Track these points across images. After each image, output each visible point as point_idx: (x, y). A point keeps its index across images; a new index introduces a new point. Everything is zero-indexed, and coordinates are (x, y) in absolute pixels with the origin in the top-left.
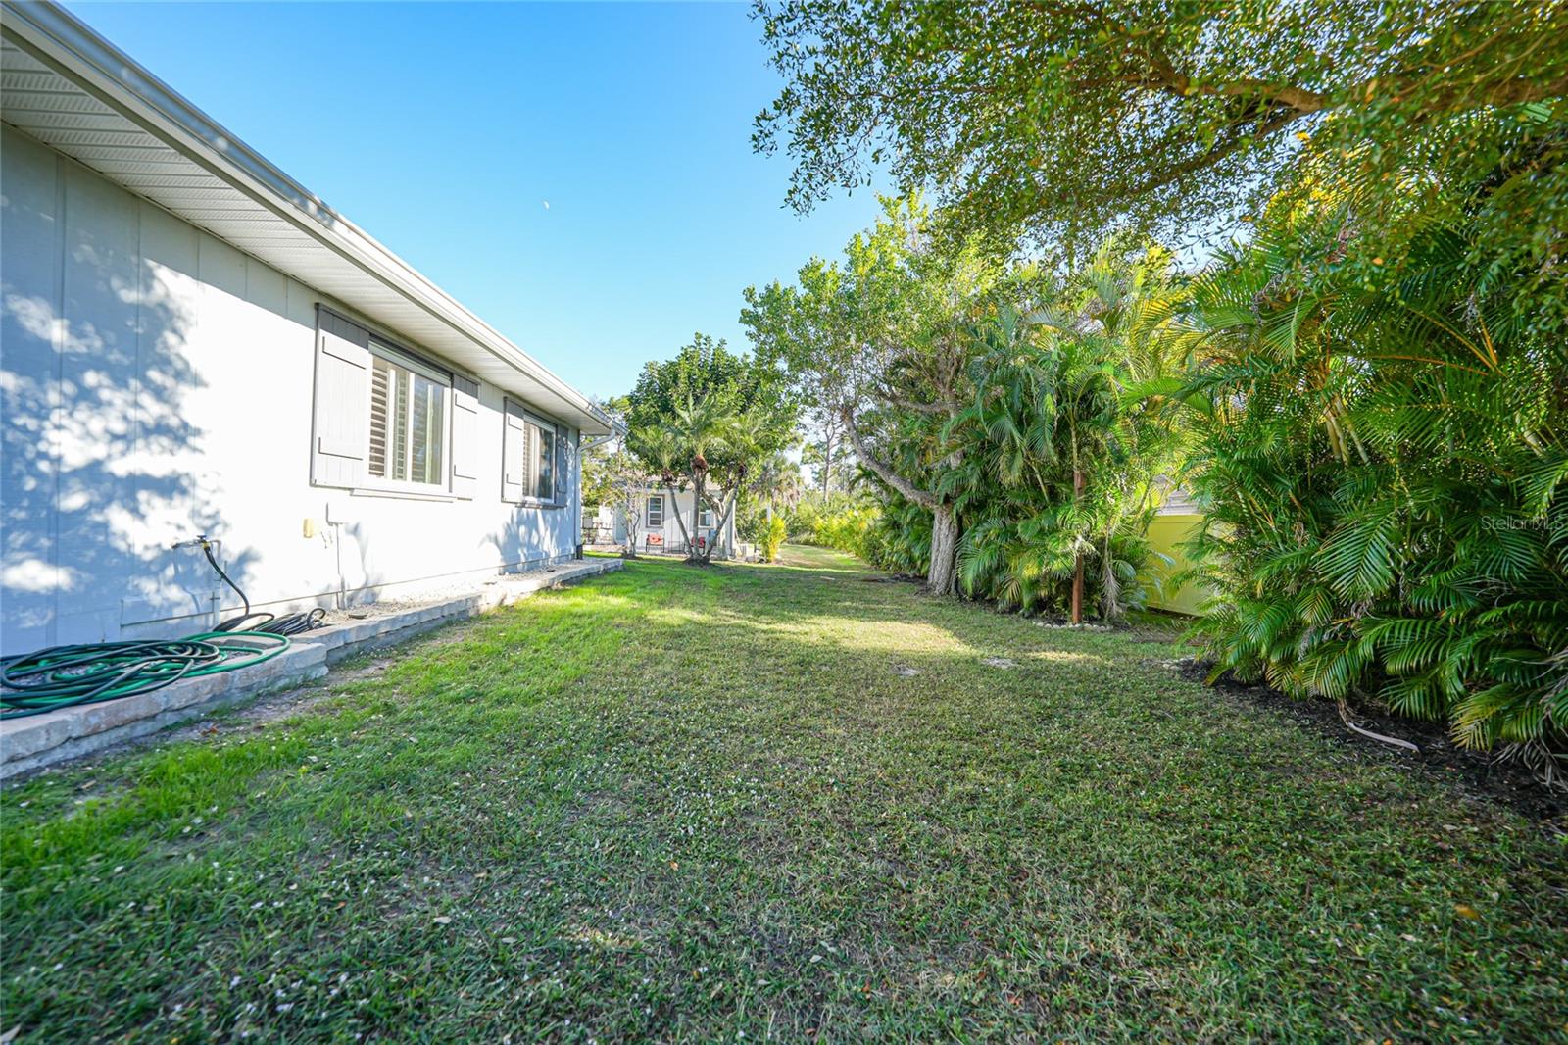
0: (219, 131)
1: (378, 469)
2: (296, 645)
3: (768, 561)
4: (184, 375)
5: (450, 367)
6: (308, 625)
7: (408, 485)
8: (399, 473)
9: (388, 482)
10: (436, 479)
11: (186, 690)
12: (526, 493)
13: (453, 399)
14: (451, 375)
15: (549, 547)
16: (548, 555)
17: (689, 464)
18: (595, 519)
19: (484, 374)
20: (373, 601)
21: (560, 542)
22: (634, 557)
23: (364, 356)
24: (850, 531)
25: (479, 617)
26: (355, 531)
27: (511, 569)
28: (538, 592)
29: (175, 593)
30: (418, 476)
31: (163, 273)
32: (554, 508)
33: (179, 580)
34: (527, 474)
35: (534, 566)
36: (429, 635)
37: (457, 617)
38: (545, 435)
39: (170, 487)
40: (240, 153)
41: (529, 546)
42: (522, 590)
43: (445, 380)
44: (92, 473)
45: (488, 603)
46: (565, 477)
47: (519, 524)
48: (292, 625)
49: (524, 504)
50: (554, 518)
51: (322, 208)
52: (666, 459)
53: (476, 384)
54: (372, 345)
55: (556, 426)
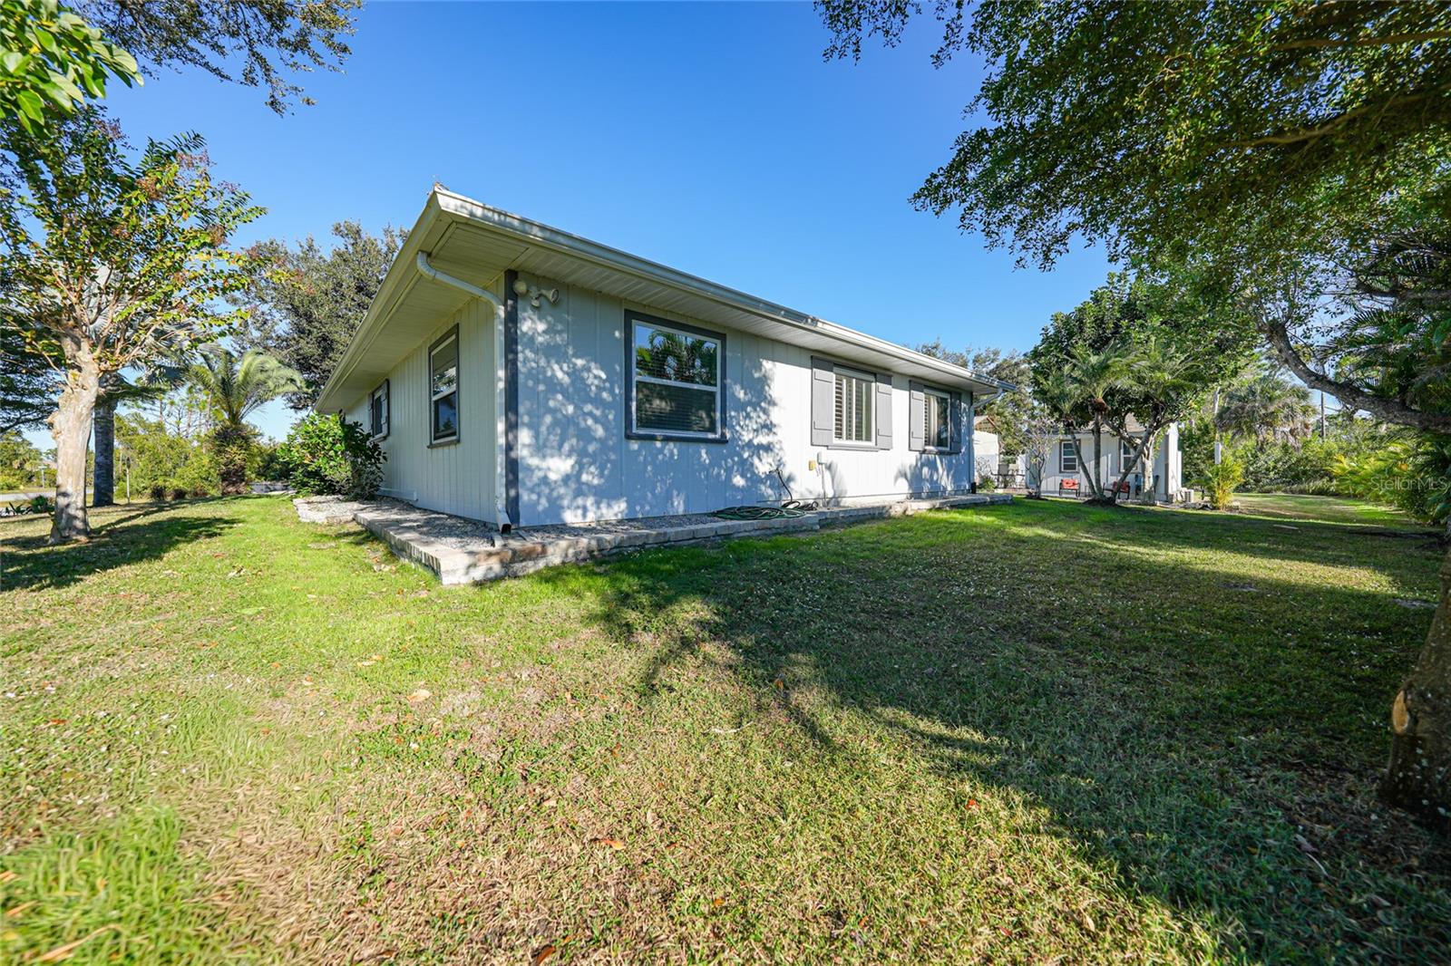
0: (781, 309)
1: (839, 435)
2: (808, 515)
3: (1214, 508)
4: (772, 403)
5: (874, 370)
6: (812, 508)
7: (854, 442)
8: (849, 437)
9: (844, 442)
10: (869, 439)
11: (776, 522)
12: (927, 442)
13: (877, 388)
14: (875, 375)
15: (946, 482)
16: (945, 489)
17: (1085, 411)
18: (1011, 466)
19: (896, 369)
20: (837, 504)
21: (956, 480)
22: (1038, 498)
23: (832, 376)
24: (1388, 473)
25: (890, 517)
26: (829, 468)
27: (916, 495)
28: (930, 510)
29: (770, 491)
30: (859, 437)
31: (764, 363)
32: (950, 454)
33: (771, 487)
34: (928, 429)
35: (932, 495)
36: (863, 522)
37: (876, 515)
38: (941, 401)
39: (768, 448)
40: (790, 313)
41: (931, 480)
42: (921, 507)
43: (871, 378)
44: (750, 444)
45: (897, 511)
46: (959, 431)
47: (923, 465)
48: (808, 508)
49: (924, 452)
50: (950, 462)
51: (813, 320)
52: (1066, 407)
53: (890, 376)
54: (835, 369)
55: (950, 393)
